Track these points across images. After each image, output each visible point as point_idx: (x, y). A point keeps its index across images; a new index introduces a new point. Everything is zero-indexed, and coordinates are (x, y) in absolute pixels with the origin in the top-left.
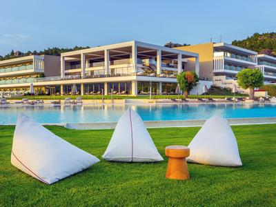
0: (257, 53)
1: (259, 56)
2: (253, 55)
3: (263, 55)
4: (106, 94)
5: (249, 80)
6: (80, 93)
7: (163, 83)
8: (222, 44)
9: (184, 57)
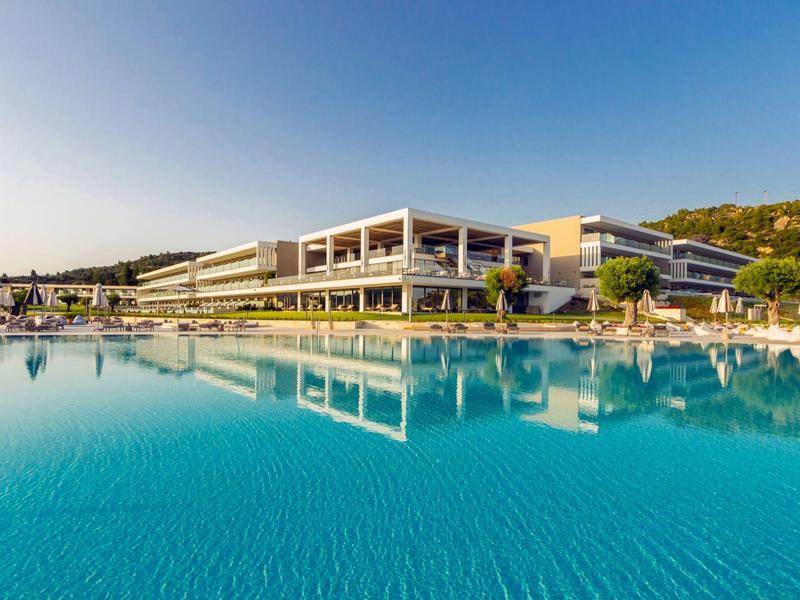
0: (671, 237)
1: (677, 242)
2: (664, 239)
3: (684, 242)
4: (361, 309)
5: (622, 281)
6: (323, 308)
7: (470, 290)
8: (596, 219)
9: (517, 242)
